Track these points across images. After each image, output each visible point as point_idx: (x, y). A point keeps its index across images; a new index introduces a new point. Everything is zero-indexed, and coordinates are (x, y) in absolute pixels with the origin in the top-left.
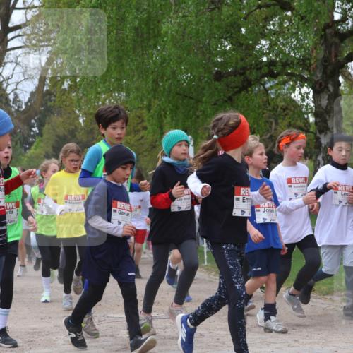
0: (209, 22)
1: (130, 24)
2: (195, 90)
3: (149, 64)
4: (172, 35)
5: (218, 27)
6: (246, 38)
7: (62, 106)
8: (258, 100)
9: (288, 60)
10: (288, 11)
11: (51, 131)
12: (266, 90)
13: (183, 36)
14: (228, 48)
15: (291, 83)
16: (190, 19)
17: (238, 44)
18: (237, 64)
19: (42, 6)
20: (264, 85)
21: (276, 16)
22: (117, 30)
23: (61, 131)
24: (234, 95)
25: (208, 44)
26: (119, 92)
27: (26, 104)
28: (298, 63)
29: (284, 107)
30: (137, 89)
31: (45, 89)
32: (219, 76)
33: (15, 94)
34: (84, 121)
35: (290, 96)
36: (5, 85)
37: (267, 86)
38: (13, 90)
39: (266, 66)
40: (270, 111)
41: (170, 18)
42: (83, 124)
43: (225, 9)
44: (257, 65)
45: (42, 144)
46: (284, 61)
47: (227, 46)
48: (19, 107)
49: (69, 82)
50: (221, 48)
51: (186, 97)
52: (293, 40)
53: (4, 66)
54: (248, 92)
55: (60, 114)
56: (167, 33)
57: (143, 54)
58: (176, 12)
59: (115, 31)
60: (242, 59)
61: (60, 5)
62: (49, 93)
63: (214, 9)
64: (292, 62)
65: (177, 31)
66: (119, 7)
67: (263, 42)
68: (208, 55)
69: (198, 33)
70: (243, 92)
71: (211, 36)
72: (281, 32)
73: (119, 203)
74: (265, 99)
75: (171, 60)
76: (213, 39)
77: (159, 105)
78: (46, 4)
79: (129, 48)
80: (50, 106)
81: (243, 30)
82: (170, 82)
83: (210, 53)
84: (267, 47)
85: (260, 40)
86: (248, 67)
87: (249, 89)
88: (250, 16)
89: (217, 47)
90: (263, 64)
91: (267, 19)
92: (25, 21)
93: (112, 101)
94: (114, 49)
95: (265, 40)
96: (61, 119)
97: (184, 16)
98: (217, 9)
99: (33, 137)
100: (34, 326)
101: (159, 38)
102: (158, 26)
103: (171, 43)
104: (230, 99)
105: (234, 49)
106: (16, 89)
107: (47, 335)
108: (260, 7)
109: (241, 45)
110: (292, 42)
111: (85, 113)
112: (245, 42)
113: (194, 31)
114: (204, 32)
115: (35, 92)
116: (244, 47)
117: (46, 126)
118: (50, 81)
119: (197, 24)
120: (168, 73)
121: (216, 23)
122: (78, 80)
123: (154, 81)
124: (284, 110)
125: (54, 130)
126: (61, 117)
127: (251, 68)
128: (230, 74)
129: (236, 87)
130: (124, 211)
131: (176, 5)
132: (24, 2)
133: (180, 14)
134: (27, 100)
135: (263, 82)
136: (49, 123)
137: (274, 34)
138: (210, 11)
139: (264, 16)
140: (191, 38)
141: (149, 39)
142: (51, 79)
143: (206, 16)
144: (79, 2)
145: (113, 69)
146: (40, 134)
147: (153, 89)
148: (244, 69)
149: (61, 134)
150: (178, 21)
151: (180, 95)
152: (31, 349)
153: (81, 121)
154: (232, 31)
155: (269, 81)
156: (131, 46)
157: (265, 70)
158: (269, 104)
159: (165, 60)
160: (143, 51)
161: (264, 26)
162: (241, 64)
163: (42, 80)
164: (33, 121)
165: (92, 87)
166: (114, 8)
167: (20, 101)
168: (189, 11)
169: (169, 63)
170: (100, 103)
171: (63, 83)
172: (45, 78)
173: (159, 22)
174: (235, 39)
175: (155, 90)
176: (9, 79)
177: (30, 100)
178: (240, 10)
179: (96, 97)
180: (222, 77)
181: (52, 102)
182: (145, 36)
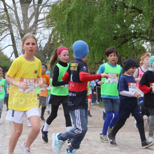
0: (112, 18)
1: (82, 19)
2: (106, 43)
5: (115, 20)
6: (126, 24)
9: (141, 32)
13: (102, 23)
14: (119, 27)
16: (105, 17)
17: (122, 26)
18: (122, 33)
19: (50, 12)
24: (121, 45)
25: (111, 26)
27: (44, 48)
32: (115, 38)
33: (40, 44)
37: (133, 41)
38: (39, 43)
39: (133, 34)
41: (97, 16)
44: (130, 34)
48: (41, 49)
49: (60, 40)
50: (116, 27)
51: (103, 45)
53: (36, 34)
56: (96, 22)
57: (87, 30)
58: (100, 14)
59: (77, 21)
60: (124, 32)
62: (52, 44)
65: (100, 21)
66: (78, 12)
68: (111, 30)
69: (108, 22)
70: (124, 44)
76: (113, 24)
77: (93, 49)
78: (52, 12)
80: (53, 49)
92: (44, 18)
94: (76, 28)
97: (102, 16)
98: (115, 13)
99: (46, 60)
101: (93, 24)
103: (98, 26)
105: (121, 28)
106: (40, 42)
108: (131, 12)
113: (106, 21)
114: (110, 22)
115: (47, 44)
116: (125, 27)
118: (53, 40)
119: (107, 19)
121: (114, 18)
122: (63, 39)
123: (91, 40)
127: (127, 35)
128: (119, 37)
129: (122, 42)
130: (134, 87)
131: (100, 12)
134: (44, 47)
137: (136, 22)
138: (112, 14)
139: (132, 15)
140: (105, 24)
143: (111, 16)
146: (49, 59)
148: (125, 35)
150: (100, 18)
151: (101, 45)
154: (120, 21)
159: (95, 32)
160: (87, 28)
163: (50, 39)
164: (46, 54)
167: (42, 47)
168: (104, 14)
169: (97, 33)
171: (57, 41)
173: (93, 18)
174: (121, 24)
175: (91, 43)
176: (38, 39)
177: (45, 47)
178: (123, 13)
180: (117, 38)
181: (54, 47)
182: (88, 23)
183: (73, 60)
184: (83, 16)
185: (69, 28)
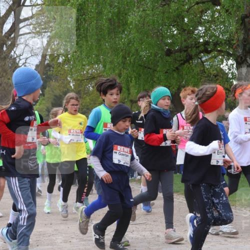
0: (162, 15)
1: (105, 16)
2: (152, 63)
3: (119, 44)
4: (136, 24)
5: (168, 18)
6: (188, 25)
7: (58, 74)
8: (197, 70)
9: (218, 41)
10: (217, 6)
11: (51, 92)
12: (203, 62)
13: (143, 24)
14: (175, 32)
15: (221, 57)
16: (148, 12)
17: (182, 30)
18: (182, 43)
19: (43, 4)
20: (201, 59)
21: (209, 9)
22: (97, 20)
23: (57, 92)
24: (180, 66)
25: (161, 30)
26: (98, 64)
28: (225, 43)
29: (215, 74)
30: (111, 63)
31: (46, 63)
32: (169, 53)
34: (73, 85)
35: (220, 66)
36: (18, 60)
37: (204, 59)
38: (24, 64)
39: (202, 45)
40: (206, 77)
41: (134, 11)
42: (73, 87)
43: (173, 5)
44: (196, 44)
45: (44, 102)
46: (215, 41)
47: (174, 31)
49: (64, 58)
50: (170, 32)
51: (146, 67)
52: (221, 27)
53: (17, 47)
54: (189, 63)
55: (56, 80)
56: (132, 22)
57: (115, 37)
58: (138, 8)
59: (95, 22)
60: (185, 41)
61: (56, 3)
62: (48, 65)
63: (165, 5)
64: (221, 42)
65: (139, 21)
66: (98, 5)
67: (200, 28)
68: (161, 38)
69: (154, 22)
70: (186, 64)
71: (163, 24)
72: (213, 21)
73: (119, 147)
74: (202, 69)
75: (135, 41)
76: (164, 27)
77: (126, 73)
78: (46, 3)
79: (105, 33)
80: (50, 75)
81: (186, 20)
82: (134, 57)
83: (163, 37)
84: (202, 32)
85: (198, 27)
86: (190, 46)
87: (191, 61)
88: (191, 10)
89: (167, 32)
90: (200, 44)
91: (203, 12)
93: (94, 70)
94: (94, 34)
95: (202, 27)
96: (58, 84)
97: (144, 10)
98: (167, 5)
100: (40, 230)
101: (126, 26)
102: (125, 18)
103: (135, 30)
104: (177, 68)
105: (179, 34)
106: (26, 62)
107: (49, 236)
108: (197, 3)
109: (185, 30)
110: (221, 28)
111: (74, 80)
112: (187, 29)
113: (151, 21)
114: (158, 22)
115: (39, 65)
116: (186, 32)
117: (47, 89)
118: (50, 57)
119: (153, 16)
120: (133, 50)
121: (166, 15)
122: (69, 56)
123: (123, 57)
124: (216, 76)
125: (53, 91)
126: (58, 82)
127: (191, 47)
128: (177, 51)
129: (182, 60)
130: (123, 153)
131: (138, 2)
132: (31, 1)
133: (141, 9)
135: (200, 57)
136: (49, 87)
137: (208, 22)
138: (162, 7)
139: (201, 10)
140: (149, 26)
141: (119, 27)
142: (50, 56)
143: (159, 10)
144: (69, 1)
145: (94, 48)
146: (43, 94)
147: (122, 62)
148: (187, 47)
149: (58, 94)
150: (140, 14)
151: (142, 66)
152: (38, 246)
153: (71, 85)
154: (178, 21)
155: (205, 56)
156: (107, 31)
157: (202, 48)
158: (205, 73)
159: (131, 41)
160: (115, 35)
161: (201, 17)
162: (184, 44)
163: (44, 57)
165: (79, 61)
166: (94, 5)
168: (147, 7)
169: (133, 44)
170: (85, 72)
171: (59, 59)
172: (46, 55)
173: (126, 14)
174: (180, 26)
175: (124, 63)
176: (21, 55)
178: (183, 5)
179: (82, 68)
180: (172, 53)
181: (51, 72)
182: (116, 24)
183: (90, 95)
184: (106, 11)
185: (80, 35)
